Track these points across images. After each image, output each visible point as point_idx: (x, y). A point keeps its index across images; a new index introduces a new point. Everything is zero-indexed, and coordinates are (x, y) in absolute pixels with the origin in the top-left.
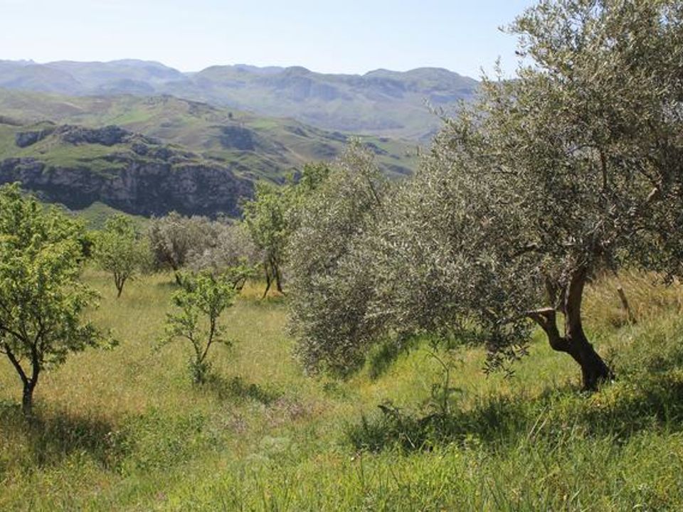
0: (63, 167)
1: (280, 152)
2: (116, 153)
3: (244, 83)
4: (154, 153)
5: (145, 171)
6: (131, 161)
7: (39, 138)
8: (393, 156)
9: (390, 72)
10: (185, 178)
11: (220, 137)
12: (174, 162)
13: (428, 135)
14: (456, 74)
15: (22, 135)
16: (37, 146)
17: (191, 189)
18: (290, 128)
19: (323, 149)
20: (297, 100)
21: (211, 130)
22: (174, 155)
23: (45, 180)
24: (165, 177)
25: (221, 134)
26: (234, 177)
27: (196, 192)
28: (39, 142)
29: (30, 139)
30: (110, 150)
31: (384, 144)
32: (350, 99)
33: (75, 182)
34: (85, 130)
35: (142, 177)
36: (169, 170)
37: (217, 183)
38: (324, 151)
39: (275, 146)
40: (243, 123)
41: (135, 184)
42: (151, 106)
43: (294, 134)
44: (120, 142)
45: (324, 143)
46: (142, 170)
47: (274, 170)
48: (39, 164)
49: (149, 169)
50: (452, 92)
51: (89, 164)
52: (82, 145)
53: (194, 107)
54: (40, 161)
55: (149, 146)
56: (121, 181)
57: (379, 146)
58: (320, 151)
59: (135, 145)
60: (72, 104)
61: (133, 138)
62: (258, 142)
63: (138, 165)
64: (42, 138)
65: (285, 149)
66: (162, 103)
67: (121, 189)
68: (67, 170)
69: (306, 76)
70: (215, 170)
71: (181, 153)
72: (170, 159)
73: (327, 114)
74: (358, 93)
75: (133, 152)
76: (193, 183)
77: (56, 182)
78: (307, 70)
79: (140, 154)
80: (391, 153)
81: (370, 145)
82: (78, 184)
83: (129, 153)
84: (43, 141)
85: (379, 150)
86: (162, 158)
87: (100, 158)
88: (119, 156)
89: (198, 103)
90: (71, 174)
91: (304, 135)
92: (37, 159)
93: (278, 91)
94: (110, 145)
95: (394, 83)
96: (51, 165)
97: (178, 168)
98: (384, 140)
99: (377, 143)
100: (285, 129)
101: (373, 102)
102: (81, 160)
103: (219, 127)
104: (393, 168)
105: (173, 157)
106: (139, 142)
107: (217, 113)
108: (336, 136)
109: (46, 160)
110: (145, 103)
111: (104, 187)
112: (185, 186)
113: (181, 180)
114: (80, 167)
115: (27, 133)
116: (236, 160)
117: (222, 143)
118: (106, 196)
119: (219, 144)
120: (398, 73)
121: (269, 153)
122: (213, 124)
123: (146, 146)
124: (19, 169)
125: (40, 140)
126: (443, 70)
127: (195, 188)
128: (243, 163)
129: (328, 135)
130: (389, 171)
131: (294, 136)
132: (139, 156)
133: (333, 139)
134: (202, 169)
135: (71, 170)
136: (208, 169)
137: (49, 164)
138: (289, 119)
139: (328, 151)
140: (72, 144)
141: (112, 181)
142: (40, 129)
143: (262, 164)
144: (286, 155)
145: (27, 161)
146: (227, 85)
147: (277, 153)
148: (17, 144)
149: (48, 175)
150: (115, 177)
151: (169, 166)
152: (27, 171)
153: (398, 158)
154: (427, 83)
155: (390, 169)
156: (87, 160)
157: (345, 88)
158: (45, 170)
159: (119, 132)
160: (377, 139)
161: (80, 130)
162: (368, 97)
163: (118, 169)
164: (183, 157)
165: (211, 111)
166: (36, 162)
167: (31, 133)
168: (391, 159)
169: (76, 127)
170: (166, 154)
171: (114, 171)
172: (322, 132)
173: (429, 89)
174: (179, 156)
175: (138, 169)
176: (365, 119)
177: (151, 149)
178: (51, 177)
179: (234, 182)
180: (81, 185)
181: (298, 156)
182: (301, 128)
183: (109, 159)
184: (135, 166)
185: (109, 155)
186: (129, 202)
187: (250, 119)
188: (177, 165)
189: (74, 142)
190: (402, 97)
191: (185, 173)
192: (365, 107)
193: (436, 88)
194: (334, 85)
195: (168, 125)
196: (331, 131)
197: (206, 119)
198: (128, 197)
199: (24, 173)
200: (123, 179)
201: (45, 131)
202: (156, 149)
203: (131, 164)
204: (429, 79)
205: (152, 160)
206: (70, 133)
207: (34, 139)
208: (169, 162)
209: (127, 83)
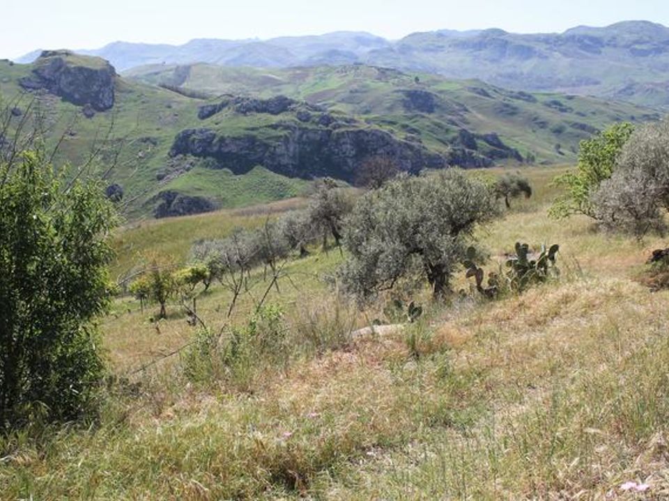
0: (231, 135)
1: (461, 113)
2: (281, 121)
3: (443, 47)
4: (317, 120)
5: (308, 137)
6: (295, 128)
7: (216, 111)
8: (579, 113)
9: (590, 28)
10: (344, 143)
11: (403, 100)
12: (335, 128)
13: (624, 90)
14: (660, 25)
15: (203, 108)
16: (214, 118)
17: (350, 153)
18: (474, 89)
19: (505, 109)
20: (493, 61)
21: (395, 94)
22: (335, 121)
23: (215, 149)
24: (327, 141)
25: (404, 97)
26: (392, 140)
27: (355, 156)
28: (217, 114)
29: (210, 112)
30: (275, 119)
31: (569, 101)
32: (546, 57)
33: (241, 149)
34: (255, 101)
35: (304, 143)
36: (329, 136)
37: (375, 147)
38: (506, 111)
39: (457, 107)
40: (429, 86)
41: (297, 150)
42: (344, 74)
43: (478, 95)
44: (287, 110)
45: (506, 102)
46: (305, 136)
47: (444, 131)
48: (211, 134)
49: (311, 135)
50: (655, 45)
51: (254, 133)
52: (251, 115)
53: (383, 72)
54: (211, 132)
55: (312, 113)
56: (284, 148)
57: (564, 104)
58: (502, 111)
59: (299, 113)
60: (273, 76)
61: (300, 106)
62: (439, 104)
63: (301, 132)
64: (220, 109)
65: (466, 110)
66: (353, 71)
67: (284, 155)
68: (234, 139)
69: (502, 37)
70: (373, 134)
71: (341, 119)
72: (331, 125)
73: (522, 74)
74: (555, 51)
75: (296, 120)
76: (352, 147)
77: (226, 150)
78: (503, 31)
79: (304, 121)
80: (576, 111)
81: (556, 103)
82: (244, 152)
83: (293, 120)
84: (220, 113)
85: (564, 108)
86: (324, 125)
87: (266, 126)
88: (283, 124)
89: (387, 69)
90: (238, 142)
91: (487, 95)
92: (210, 130)
93: (475, 53)
94: (276, 114)
95: (592, 39)
96: (221, 134)
97: (338, 134)
98: (570, 98)
99: (563, 101)
100: (469, 91)
101: (569, 60)
102: (247, 129)
103: (403, 91)
104: (575, 125)
105: (334, 123)
106: (303, 110)
107: (405, 78)
108: (521, 95)
109: (218, 130)
110: (338, 72)
111: (267, 154)
112: (344, 150)
113: (341, 145)
114: (248, 135)
115: (208, 106)
116: (407, 123)
117: (405, 106)
118: (269, 162)
119: (401, 108)
120: (598, 29)
121: (450, 114)
122: (397, 88)
123: (309, 114)
124: (195, 139)
125: (218, 111)
126: (644, 22)
127: (353, 152)
128: (413, 126)
129: (514, 94)
130: (571, 128)
131: (476, 97)
132: (302, 123)
133: (518, 98)
134: (361, 134)
135: (239, 139)
136: (367, 134)
137: (220, 134)
138: (477, 80)
139: (512, 111)
140: (243, 114)
141: (275, 147)
142: (219, 102)
143: (433, 126)
144: (467, 116)
145: (201, 132)
146: (427, 50)
147: (458, 115)
148: (199, 116)
149: (218, 144)
150: (277, 143)
151: (331, 131)
152: (200, 141)
153: (583, 115)
154: (627, 36)
155: (571, 126)
156: (253, 129)
157: (541, 48)
158: (215, 141)
159: (287, 101)
160: (563, 97)
161: (251, 102)
162: (565, 54)
163: (281, 136)
164: (344, 123)
165: (399, 76)
166: (208, 132)
167: (211, 106)
168: (576, 116)
169: (248, 99)
170: (327, 120)
171: (278, 138)
172: (507, 92)
173: (629, 43)
174: (340, 122)
175: (301, 136)
176: (560, 76)
177: (315, 116)
178: (221, 146)
179: (392, 145)
180: (247, 152)
181: (480, 116)
182: (485, 89)
183: (275, 127)
184: (298, 133)
185: (274, 123)
186: (290, 166)
187: (436, 82)
188: (337, 131)
189: (244, 113)
190: (600, 52)
191: (345, 137)
192: (561, 65)
193: (637, 42)
194: (532, 44)
195: (357, 91)
196: (516, 90)
197: (393, 84)
198: (290, 162)
199: (198, 143)
200: (286, 145)
201: (223, 103)
202: (319, 116)
203: (294, 132)
204: (631, 33)
205: (314, 127)
206: (242, 104)
207: (214, 111)
208: (329, 128)
209: (333, 53)
